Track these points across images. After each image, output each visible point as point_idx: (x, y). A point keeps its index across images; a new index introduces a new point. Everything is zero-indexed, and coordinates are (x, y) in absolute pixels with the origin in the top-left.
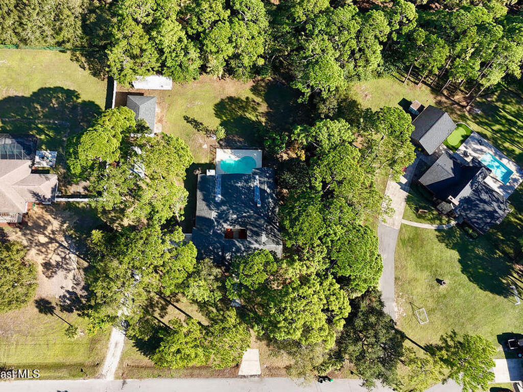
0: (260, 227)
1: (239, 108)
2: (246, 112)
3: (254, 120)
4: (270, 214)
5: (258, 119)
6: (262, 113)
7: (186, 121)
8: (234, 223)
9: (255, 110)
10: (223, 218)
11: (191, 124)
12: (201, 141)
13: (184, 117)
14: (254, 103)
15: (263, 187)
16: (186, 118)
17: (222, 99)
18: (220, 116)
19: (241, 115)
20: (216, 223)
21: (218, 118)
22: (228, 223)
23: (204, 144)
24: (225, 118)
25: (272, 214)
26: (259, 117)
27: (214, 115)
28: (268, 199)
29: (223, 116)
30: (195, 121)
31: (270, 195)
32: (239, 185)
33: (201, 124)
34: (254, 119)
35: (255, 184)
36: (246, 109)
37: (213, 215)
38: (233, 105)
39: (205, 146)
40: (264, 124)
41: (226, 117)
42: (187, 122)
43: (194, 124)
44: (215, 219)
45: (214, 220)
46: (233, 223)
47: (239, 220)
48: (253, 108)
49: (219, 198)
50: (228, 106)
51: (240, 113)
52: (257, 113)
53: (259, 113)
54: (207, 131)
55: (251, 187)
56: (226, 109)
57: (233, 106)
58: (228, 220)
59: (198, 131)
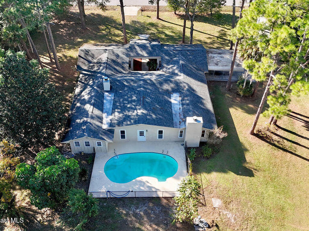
15: (97, 112)
20: (177, 72)
23: (220, 207)
25: (88, 83)
32: (141, 112)
35: (111, 117)
37: (181, 78)
39: (217, 203)
44: (177, 75)
45: (179, 73)
49: (175, 99)
55: (118, 112)
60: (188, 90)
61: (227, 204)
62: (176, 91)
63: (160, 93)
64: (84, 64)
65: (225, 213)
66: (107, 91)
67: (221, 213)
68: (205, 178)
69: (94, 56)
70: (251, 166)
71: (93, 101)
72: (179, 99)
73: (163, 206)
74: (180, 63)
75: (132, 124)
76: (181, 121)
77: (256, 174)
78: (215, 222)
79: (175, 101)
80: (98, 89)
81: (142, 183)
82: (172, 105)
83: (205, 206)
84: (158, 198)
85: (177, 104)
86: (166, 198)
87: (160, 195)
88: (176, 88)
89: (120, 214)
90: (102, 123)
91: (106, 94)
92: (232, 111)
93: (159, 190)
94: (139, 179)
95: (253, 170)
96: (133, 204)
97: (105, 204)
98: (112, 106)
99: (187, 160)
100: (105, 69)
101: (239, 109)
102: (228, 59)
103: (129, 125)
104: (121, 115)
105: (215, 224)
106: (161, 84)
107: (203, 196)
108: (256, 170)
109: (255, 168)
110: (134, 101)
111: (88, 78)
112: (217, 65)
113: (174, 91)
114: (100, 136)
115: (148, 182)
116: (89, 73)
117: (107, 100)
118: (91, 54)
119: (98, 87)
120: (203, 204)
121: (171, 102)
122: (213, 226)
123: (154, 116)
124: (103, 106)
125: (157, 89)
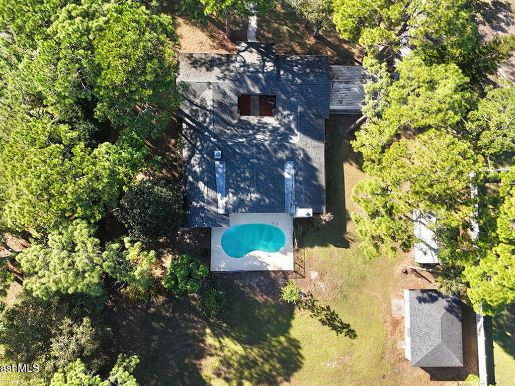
0: (217, 119)
1: (255, 362)
2: (242, 357)
3: (226, 339)
4: (199, 144)
5: (220, 342)
6: (211, 355)
7: (352, 328)
8: (259, 127)
9: (226, 362)
10: (280, 135)
11: (342, 323)
12: (322, 285)
13: (355, 336)
14: (227, 375)
15: (212, 194)
16: (352, 334)
17: (288, 380)
18: (292, 345)
19: (252, 349)
20: (293, 126)
21: (294, 340)
22: (270, 127)
23: (316, 279)
24: (282, 339)
25: (196, 144)
26: (217, 345)
27: (301, 345)
28: (202, 172)
29: (285, 344)
30: (334, 328)
31: (197, 178)
32: (254, 196)
33: (324, 323)
34: (227, 341)
35: (225, 199)
36: (243, 361)
37: (297, 140)
38: (267, 371)
39: (314, 275)
40: (208, 331)
41: (279, 342)
42: (349, 325)
43: (336, 323)
44: (293, 134)
45: (295, 130)
46: (262, 127)
47: (251, 132)
48: (229, 365)
49: (288, 173)
50: (278, 366)
51: (254, 353)
52: (220, 353)
53: (218, 356)
54: (312, 308)
55: (232, 193)
56: (280, 361)
57: (267, 367)
58: (270, 131)
59: (328, 308)
60: (303, 160)
61: (322, 275)
62: (290, 159)
63: (274, 165)
64: (184, 106)
65: (319, 284)
66: (218, 160)
67: (316, 284)
68: (307, 252)
69: (196, 93)
70: (349, 237)
71: (206, 178)
72: (293, 172)
73: (272, 279)
74: (298, 111)
75: (247, 213)
76: (293, 203)
77: (352, 245)
78: (311, 292)
79: (288, 175)
80: (208, 158)
81: (255, 258)
82: (285, 180)
83: (305, 278)
84: (268, 272)
85: (289, 179)
86: (274, 271)
87: (270, 268)
88: (290, 156)
89: (238, 286)
90: (217, 207)
91: (217, 163)
92: (346, 166)
93: (269, 265)
94: (251, 253)
95: (350, 240)
96: (247, 276)
97: (226, 277)
98: (225, 182)
99: (294, 240)
100: (212, 124)
101: (354, 164)
102: (355, 92)
103: (243, 213)
104: (235, 198)
105: (310, 294)
106: (275, 151)
107: (304, 268)
108: (353, 240)
109: (352, 238)
110: (247, 178)
111: (195, 134)
112: (341, 102)
113: (289, 159)
114: (218, 223)
115: (260, 257)
116: (194, 125)
117: (219, 173)
118: (191, 91)
119: (208, 155)
120: (303, 277)
121: (284, 176)
122: (308, 295)
123: (267, 201)
124: (215, 181)
125: (270, 157)
